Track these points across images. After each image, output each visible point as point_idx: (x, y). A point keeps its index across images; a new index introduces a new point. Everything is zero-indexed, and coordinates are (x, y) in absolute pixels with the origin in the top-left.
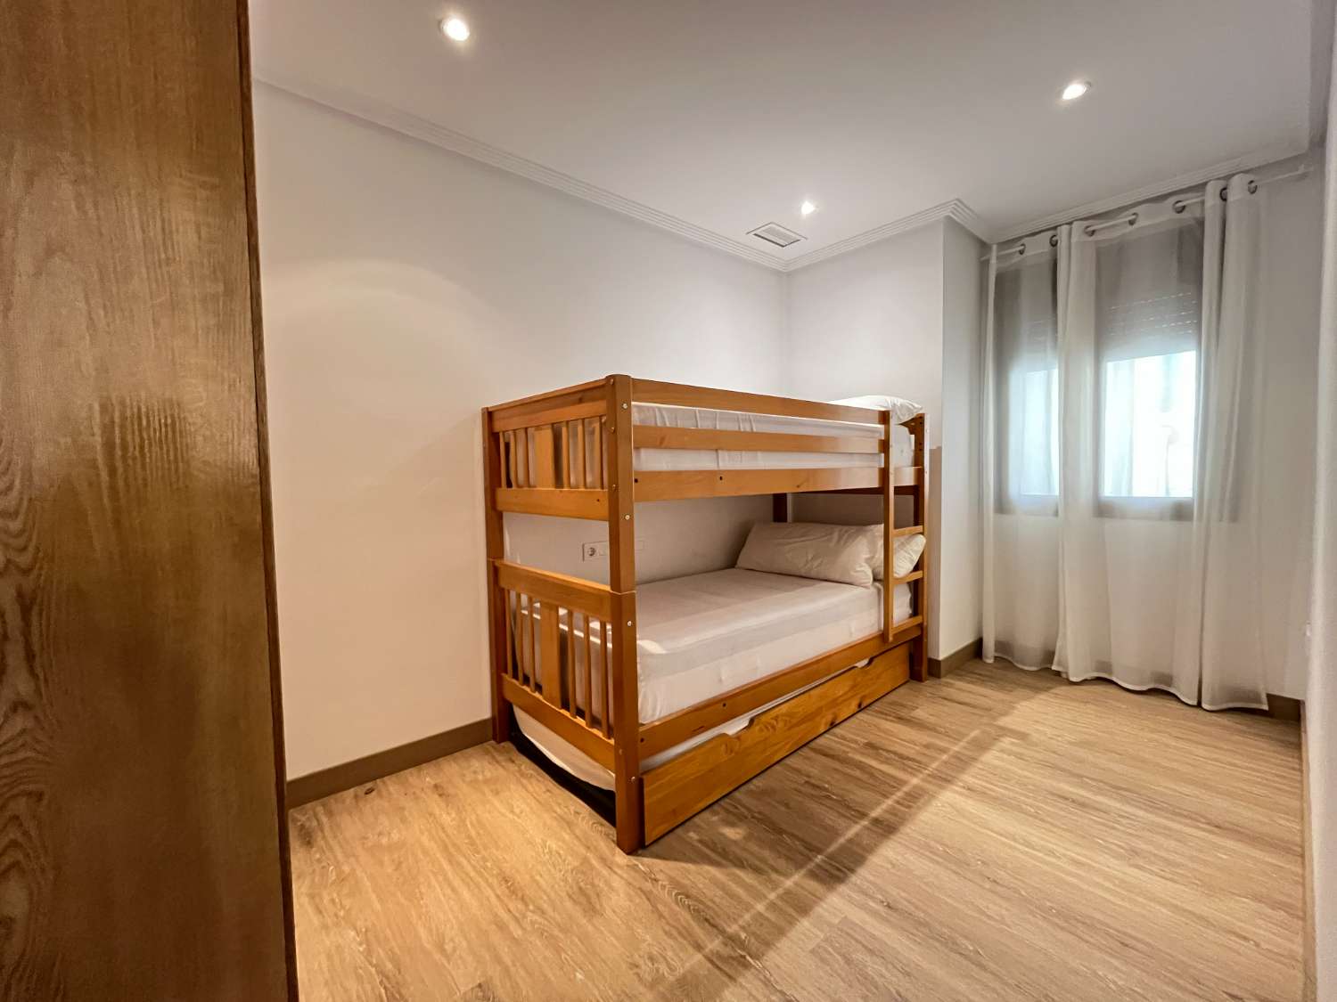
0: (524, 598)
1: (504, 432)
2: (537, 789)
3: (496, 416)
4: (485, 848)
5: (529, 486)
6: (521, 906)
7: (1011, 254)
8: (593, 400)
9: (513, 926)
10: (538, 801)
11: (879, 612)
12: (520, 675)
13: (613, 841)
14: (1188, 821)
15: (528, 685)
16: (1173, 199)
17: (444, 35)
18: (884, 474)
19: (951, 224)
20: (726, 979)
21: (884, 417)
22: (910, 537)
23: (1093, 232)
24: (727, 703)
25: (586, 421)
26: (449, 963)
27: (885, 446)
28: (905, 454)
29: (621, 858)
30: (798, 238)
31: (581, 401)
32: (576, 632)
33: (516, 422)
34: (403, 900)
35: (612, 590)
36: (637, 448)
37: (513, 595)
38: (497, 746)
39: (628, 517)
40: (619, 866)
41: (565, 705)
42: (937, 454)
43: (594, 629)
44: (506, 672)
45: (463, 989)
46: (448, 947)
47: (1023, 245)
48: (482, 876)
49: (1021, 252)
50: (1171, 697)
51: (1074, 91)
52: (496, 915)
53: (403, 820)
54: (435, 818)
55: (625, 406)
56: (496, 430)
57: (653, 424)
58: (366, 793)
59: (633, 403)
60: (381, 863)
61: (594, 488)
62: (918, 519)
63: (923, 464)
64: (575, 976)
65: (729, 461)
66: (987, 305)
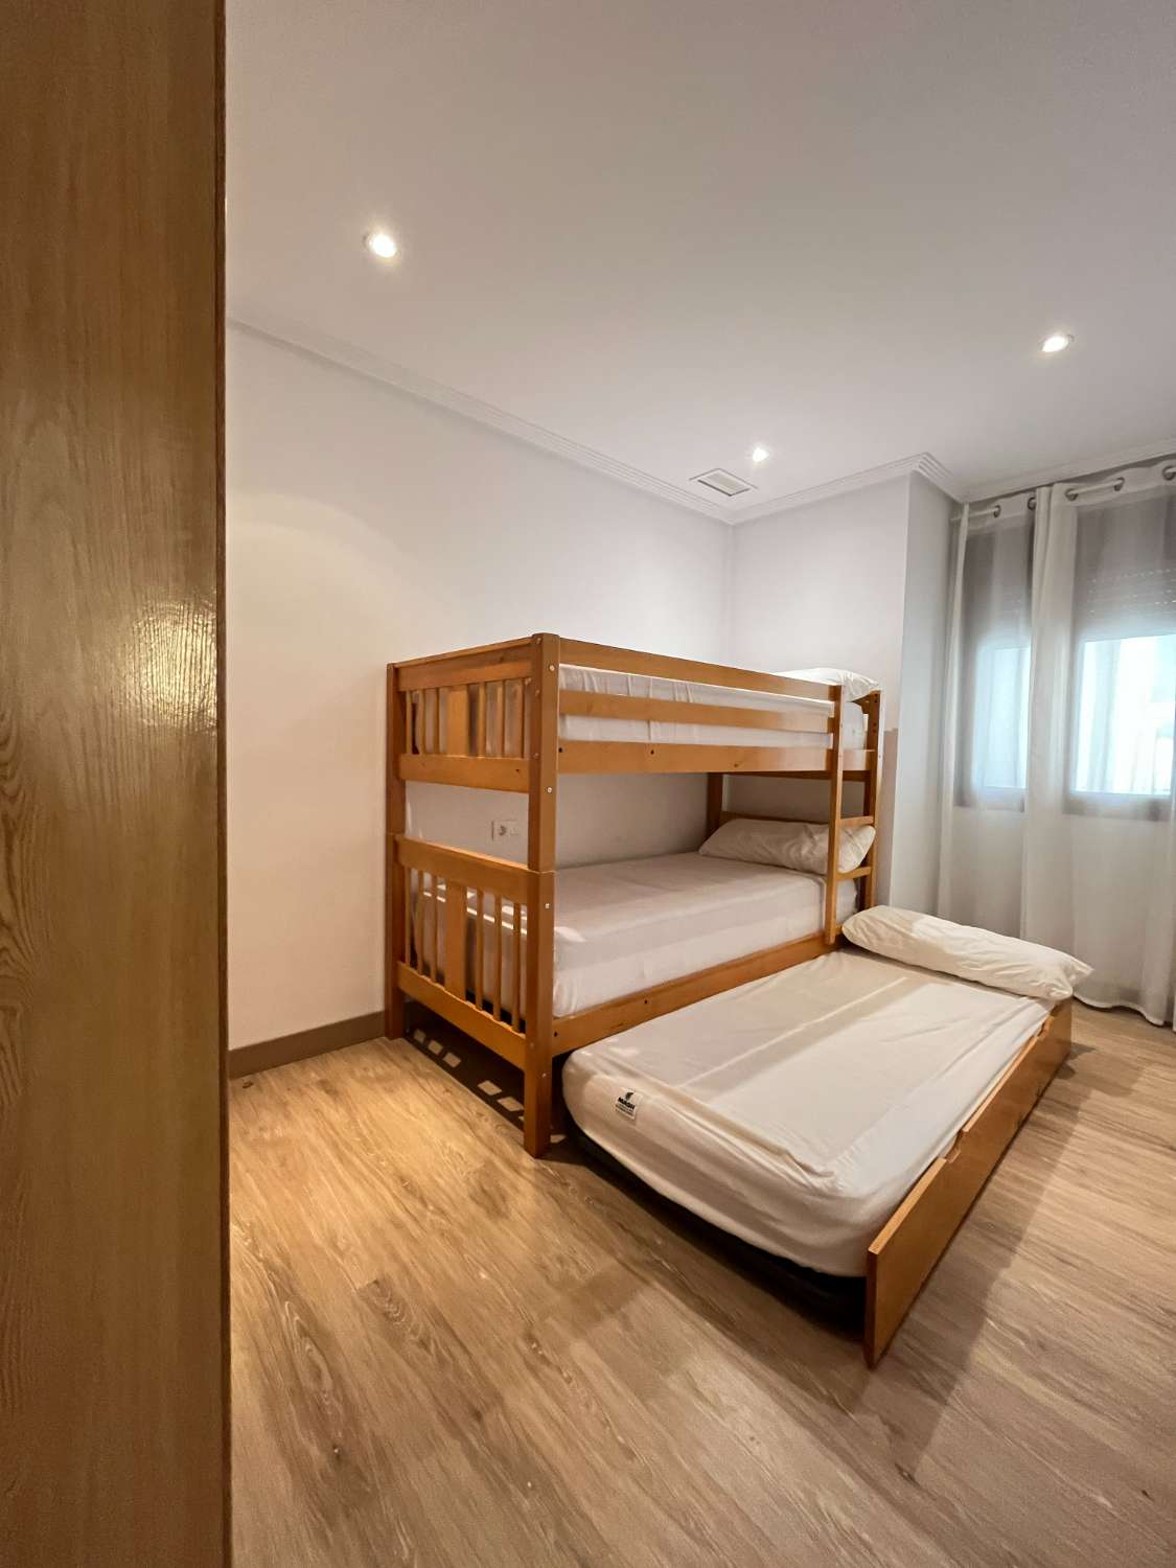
0: (427, 878)
1: (411, 692)
2: (435, 1089)
3: (403, 673)
4: (379, 1146)
5: (438, 752)
6: (419, 1206)
7: (986, 515)
8: (516, 660)
9: (411, 1225)
10: (436, 1100)
11: (821, 909)
12: (420, 962)
13: (519, 1144)
14: (1141, 1142)
15: (428, 975)
16: (1162, 465)
17: (368, 250)
18: (832, 756)
19: (919, 480)
20: (638, 1282)
21: (835, 693)
22: (858, 830)
23: (1076, 496)
24: (650, 1000)
25: (507, 683)
26: (343, 1260)
27: (834, 725)
28: (857, 735)
29: (527, 1161)
30: (749, 487)
31: (502, 660)
32: (486, 917)
33: (426, 681)
34: (290, 1197)
35: (529, 867)
36: (563, 715)
37: (415, 873)
38: (390, 1042)
39: (550, 790)
40: (524, 1168)
41: (470, 997)
42: (892, 736)
43: (505, 914)
44: (403, 960)
45: (358, 1285)
46: (341, 1245)
47: (998, 507)
48: (375, 1174)
49: (996, 515)
50: (1136, 1016)
51: (1055, 344)
52: (393, 1214)
53: (287, 1116)
54: (323, 1115)
55: (552, 668)
56: (402, 690)
57: (580, 689)
58: (244, 1087)
59: (560, 665)
60: (265, 1160)
61: (514, 756)
62: (868, 809)
63: (876, 748)
64: (479, 1277)
65: (662, 733)
66: (955, 574)
